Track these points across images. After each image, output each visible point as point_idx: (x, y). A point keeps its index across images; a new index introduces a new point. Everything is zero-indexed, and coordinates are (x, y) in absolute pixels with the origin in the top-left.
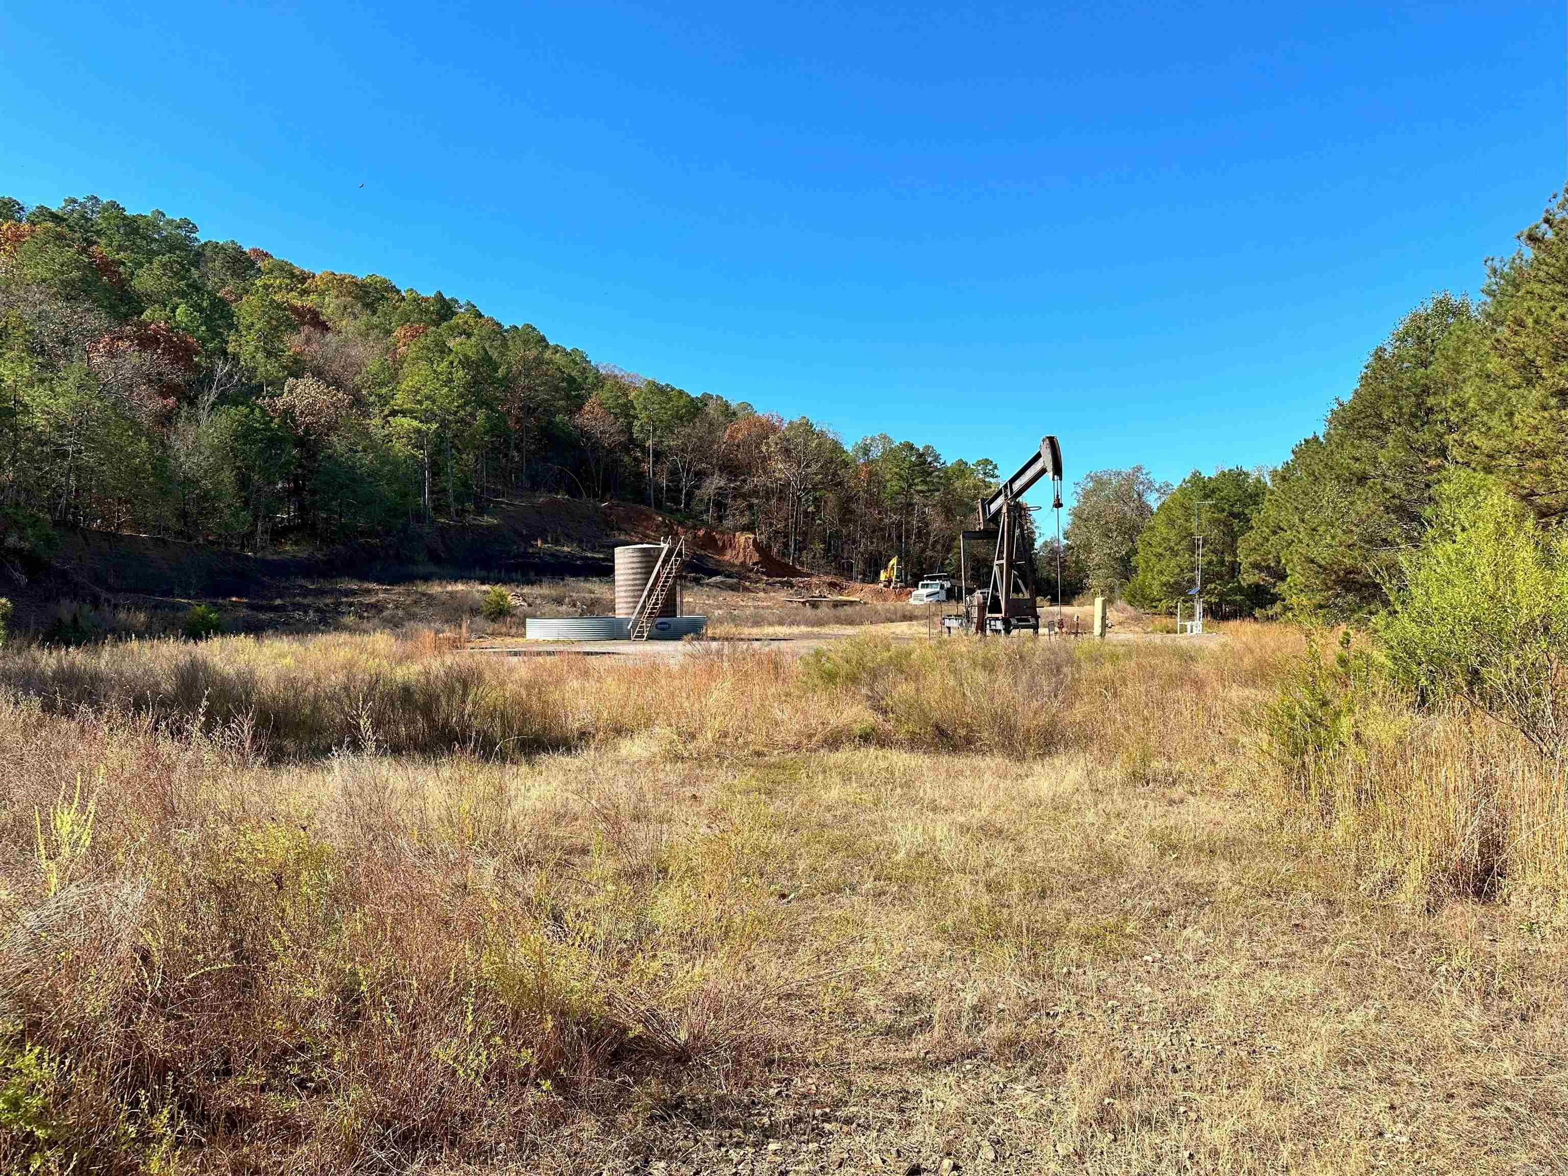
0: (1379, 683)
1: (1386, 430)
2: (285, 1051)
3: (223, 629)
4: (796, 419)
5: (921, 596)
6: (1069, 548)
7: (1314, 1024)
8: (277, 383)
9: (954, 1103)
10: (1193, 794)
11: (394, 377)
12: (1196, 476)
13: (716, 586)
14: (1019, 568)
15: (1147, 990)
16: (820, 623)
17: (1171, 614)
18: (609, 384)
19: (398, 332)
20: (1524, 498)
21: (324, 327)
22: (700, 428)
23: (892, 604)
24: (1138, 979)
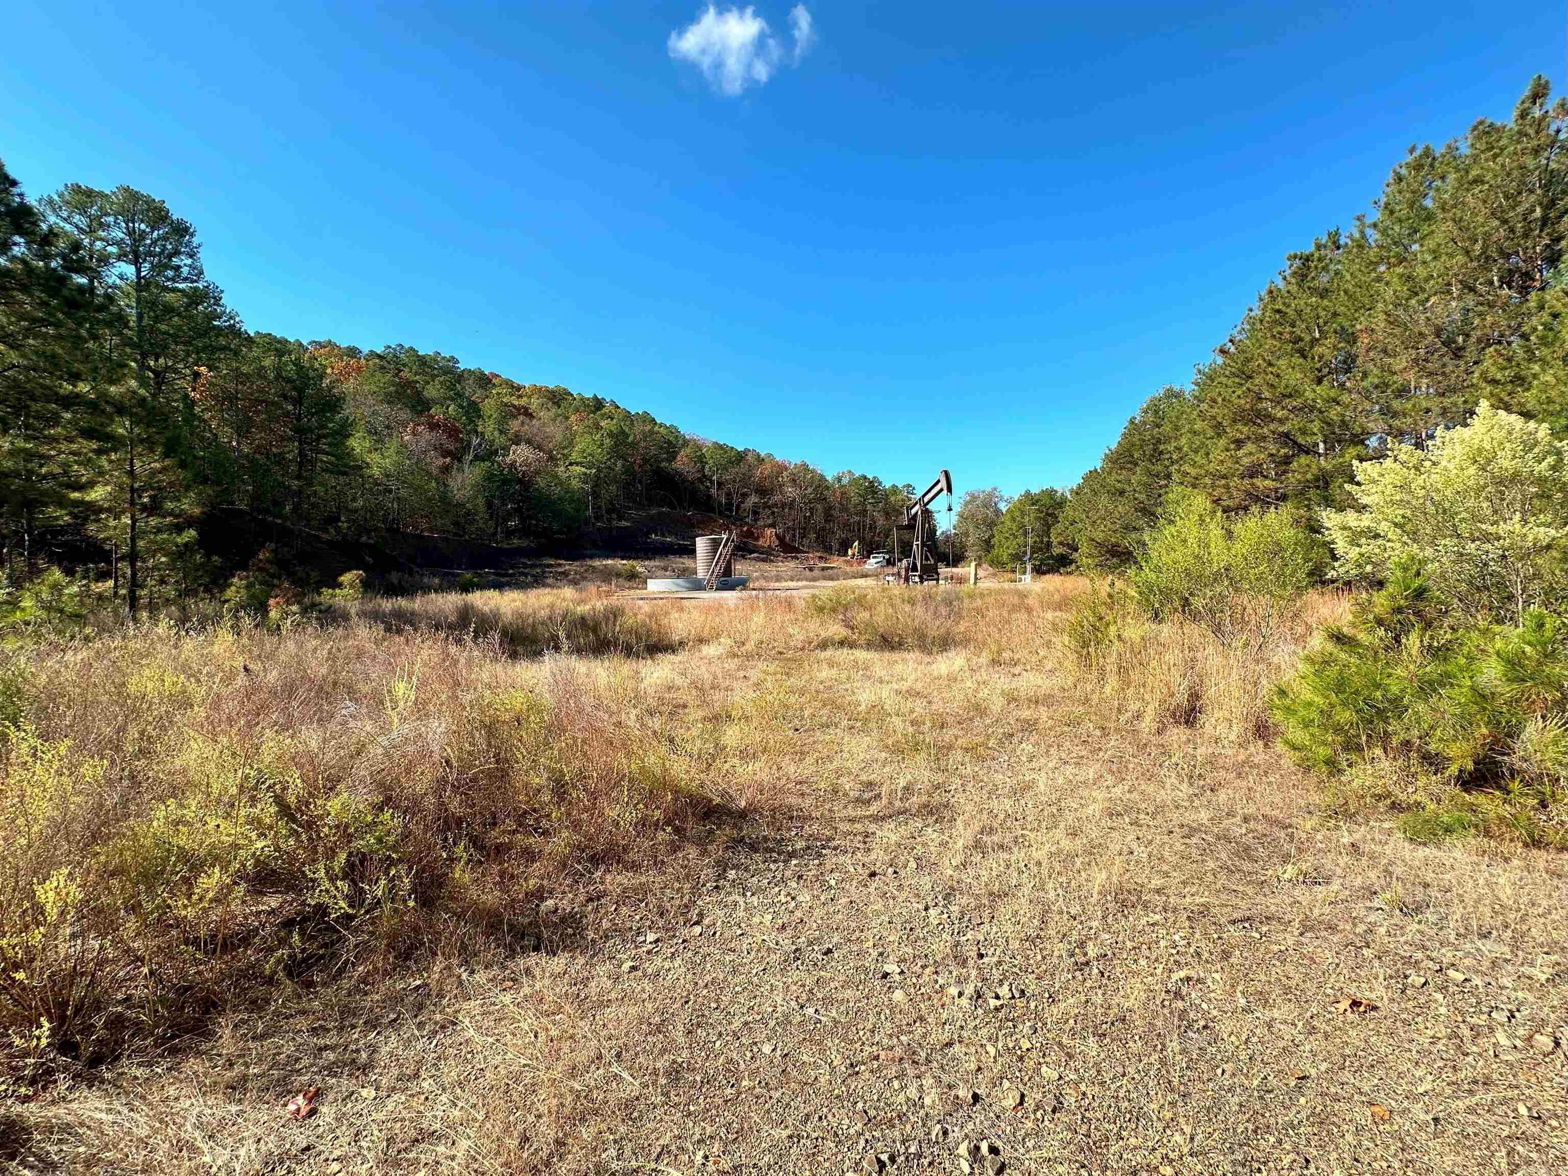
0: (1132, 607)
1: (1136, 464)
2: (525, 812)
3: (482, 587)
4: (799, 463)
5: (872, 563)
6: (956, 534)
7: (1094, 794)
8: (506, 449)
9: (894, 838)
10: (1026, 671)
11: (571, 444)
12: (1028, 493)
13: (754, 559)
14: (927, 546)
15: (1001, 777)
16: (814, 579)
17: (1014, 571)
18: (691, 444)
19: (573, 418)
20: (1214, 502)
21: (531, 416)
22: (743, 468)
23: (856, 568)
24: (996, 771)
